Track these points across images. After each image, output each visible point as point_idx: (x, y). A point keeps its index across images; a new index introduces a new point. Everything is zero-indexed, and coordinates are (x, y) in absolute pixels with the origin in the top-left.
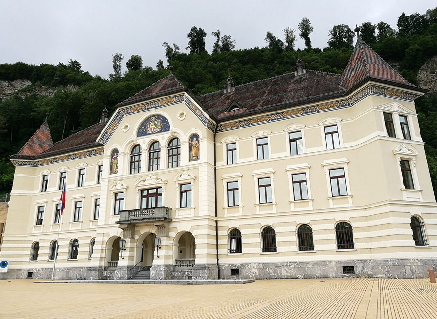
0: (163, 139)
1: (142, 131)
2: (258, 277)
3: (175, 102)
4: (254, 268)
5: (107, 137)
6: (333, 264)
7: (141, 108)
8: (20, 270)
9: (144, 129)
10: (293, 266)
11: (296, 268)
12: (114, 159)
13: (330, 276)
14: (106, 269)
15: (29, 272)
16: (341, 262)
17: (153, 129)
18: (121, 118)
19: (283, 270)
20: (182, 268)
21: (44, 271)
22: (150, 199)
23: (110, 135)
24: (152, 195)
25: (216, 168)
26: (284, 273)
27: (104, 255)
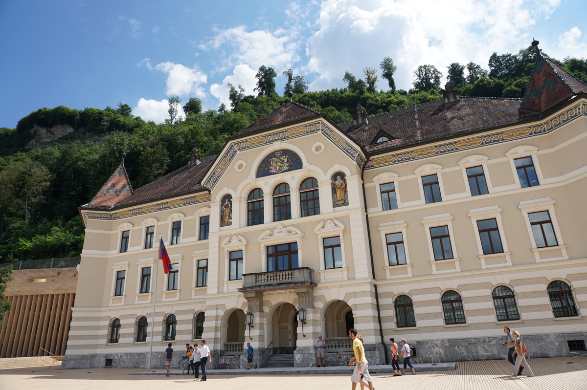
0: (293, 179)
1: (264, 170)
2: (445, 359)
3: (307, 132)
4: (437, 346)
5: (215, 179)
6: (552, 338)
7: (260, 140)
8: (94, 356)
9: (265, 167)
10: (494, 342)
11: (499, 344)
12: (225, 207)
13: (551, 354)
14: (222, 354)
15: (108, 358)
16: (563, 335)
17: (278, 168)
18: (233, 155)
19: (479, 348)
20: (334, 349)
21: (129, 357)
22: (280, 258)
23: (218, 177)
24: (283, 253)
25: (369, 216)
26: (482, 352)
27: (219, 335)
